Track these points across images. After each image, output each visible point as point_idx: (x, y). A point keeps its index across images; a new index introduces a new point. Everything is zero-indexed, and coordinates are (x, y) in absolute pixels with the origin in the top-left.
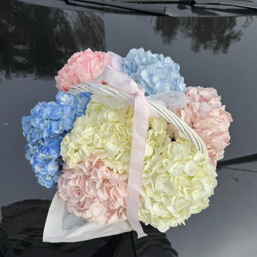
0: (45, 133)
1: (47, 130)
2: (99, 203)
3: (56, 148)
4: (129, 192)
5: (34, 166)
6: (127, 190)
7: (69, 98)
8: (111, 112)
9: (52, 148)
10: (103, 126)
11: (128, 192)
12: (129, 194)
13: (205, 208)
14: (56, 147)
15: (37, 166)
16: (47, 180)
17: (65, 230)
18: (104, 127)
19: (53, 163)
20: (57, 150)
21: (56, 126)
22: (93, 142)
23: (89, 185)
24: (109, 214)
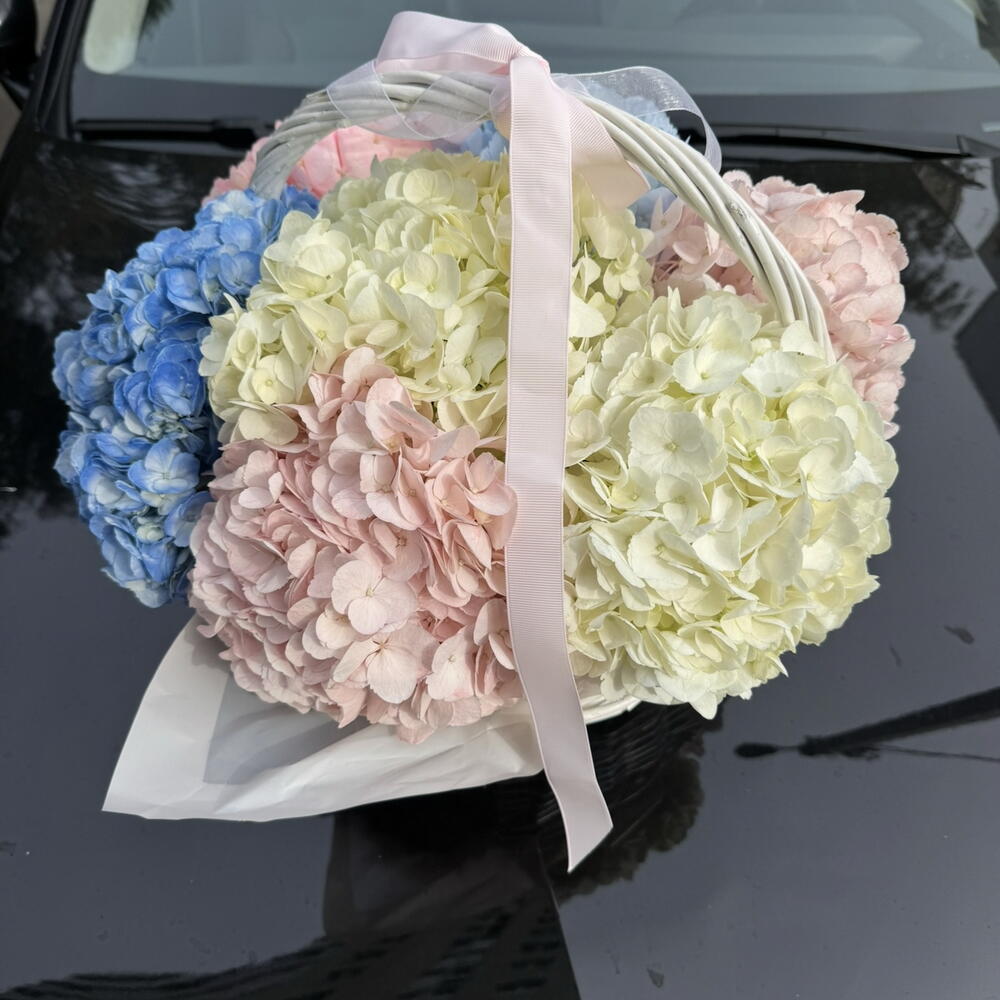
0: (142, 324)
1: (148, 305)
2: (380, 573)
3: (184, 375)
4: (515, 496)
5: (86, 483)
6: (506, 491)
7: (250, 204)
8: (415, 172)
9: (166, 376)
10: (385, 236)
11: (510, 497)
12: (516, 505)
13: (867, 596)
14: (187, 372)
15: (100, 483)
16: (141, 543)
17: (221, 787)
18: (389, 236)
19: (172, 456)
20: (190, 388)
21: (188, 287)
22: (341, 291)
23: (331, 484)
24: (428, 639)
